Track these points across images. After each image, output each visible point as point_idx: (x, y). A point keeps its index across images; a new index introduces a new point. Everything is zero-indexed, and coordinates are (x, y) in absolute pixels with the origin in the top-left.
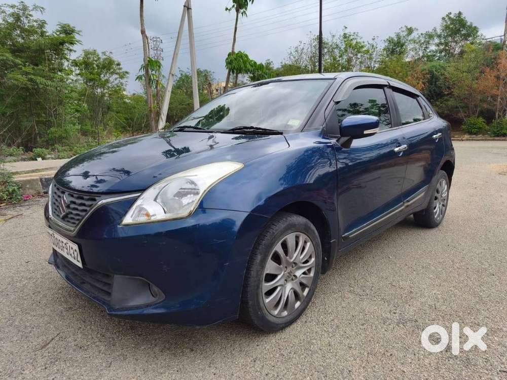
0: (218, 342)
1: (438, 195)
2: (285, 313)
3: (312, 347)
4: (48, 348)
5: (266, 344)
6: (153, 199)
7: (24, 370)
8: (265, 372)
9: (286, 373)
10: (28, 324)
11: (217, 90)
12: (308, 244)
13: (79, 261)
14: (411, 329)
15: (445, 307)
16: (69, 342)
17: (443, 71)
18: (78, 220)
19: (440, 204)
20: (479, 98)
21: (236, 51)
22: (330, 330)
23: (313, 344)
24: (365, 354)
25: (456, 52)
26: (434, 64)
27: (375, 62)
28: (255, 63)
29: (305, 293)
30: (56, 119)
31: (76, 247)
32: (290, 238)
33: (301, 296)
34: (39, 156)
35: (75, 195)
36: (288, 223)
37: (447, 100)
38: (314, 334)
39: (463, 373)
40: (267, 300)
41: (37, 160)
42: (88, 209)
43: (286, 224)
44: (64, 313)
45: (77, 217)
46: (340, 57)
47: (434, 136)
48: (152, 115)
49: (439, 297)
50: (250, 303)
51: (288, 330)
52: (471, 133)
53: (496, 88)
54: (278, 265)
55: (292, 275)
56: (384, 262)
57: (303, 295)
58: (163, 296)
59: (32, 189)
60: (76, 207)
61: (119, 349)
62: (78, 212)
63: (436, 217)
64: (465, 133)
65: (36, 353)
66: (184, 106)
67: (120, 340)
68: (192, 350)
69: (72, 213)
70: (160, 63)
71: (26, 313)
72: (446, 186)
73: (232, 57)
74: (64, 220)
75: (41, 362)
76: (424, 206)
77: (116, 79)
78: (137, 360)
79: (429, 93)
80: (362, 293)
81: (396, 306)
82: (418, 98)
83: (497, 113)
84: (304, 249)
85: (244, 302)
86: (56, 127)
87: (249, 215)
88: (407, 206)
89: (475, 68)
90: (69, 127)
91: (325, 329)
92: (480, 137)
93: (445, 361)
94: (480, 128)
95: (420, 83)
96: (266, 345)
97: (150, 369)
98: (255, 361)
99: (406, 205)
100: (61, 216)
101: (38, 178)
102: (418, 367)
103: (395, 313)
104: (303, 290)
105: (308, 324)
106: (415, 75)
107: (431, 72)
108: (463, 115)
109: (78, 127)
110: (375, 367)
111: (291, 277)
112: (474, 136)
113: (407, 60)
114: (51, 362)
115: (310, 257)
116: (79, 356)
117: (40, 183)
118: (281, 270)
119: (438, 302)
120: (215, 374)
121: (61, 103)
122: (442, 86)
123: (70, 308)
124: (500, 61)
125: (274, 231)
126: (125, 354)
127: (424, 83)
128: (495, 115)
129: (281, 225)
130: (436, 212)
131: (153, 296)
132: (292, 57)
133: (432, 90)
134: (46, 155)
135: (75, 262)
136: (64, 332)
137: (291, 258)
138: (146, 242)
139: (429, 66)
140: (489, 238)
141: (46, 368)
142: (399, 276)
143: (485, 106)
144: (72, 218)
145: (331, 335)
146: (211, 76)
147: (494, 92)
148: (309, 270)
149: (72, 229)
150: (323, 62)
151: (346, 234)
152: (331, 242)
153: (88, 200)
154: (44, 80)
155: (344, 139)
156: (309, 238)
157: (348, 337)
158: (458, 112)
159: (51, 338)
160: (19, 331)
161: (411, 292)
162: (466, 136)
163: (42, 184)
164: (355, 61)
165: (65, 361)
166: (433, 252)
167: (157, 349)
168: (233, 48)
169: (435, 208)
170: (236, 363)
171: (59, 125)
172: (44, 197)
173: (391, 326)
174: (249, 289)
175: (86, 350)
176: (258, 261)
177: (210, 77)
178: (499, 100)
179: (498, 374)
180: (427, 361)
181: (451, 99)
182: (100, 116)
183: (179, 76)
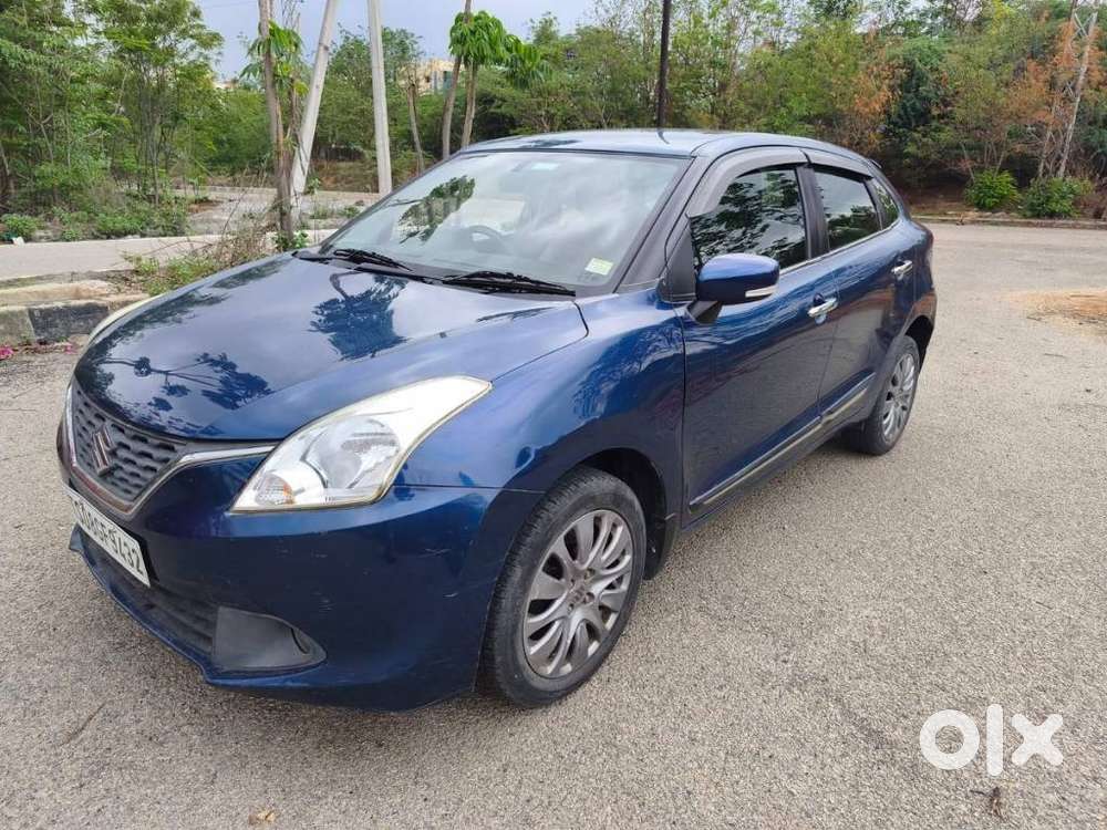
0: (432, 727)
1: (894, 390)
2: (568, 668)
3: (619, 737)
4: (82, 740)
5: (528, 731)
6: (299, 457)
7: (36, 791)
8: (525, 793)
9: (565, 798)
10: (34, 682)
11: (428, 79)
12: (620, 530)
13: (141, 573)
14: (815, 698)
15: (884, 647)
16: (124, 727)
17: (935, 60)
18: (137, 486)
19: (897, 405)
20: (1008, 128)
21: (475, 12)
22: (656, 699)
23: (621, 732)
24: (722, 755)
25: (967, 18)
26: (918, 42)
27: (789, 30)
28: (518, 41)
29: (610, 624)
30: (51, 138)
31: (134, 545)
32: (583, 524)
33: (600, 632)
34: (18, 233)
35: (127, 431)
36: (579, 495)
37: (937, 130)
38: (624, 710)
39: (904, 796)
40: (533, 650)
41: (12, 242)
42: (159, 467)
43: (575, 499)
44: (110, 657)
45: (137, 481)
46: (710, 18)
47: (896, 270)
48: (282, 162)
49: (875, 623)
50: (499, 659)
51: (571, 700)
52: (981, 207)
53: (1046, 107)
54: (556, 581)
55: (585, 593)
56: (774, 537)
57: (605, 630)
58: (321, 655)
59: (11, 334)
60: (132, 457)
61: (231, 742)
62: (135, 470)
63: (886, 433)
64: (970, 206)
65: (58, 751)
66: (351, 116)
67: (232, 722)
68: (381, 745)
69: (121, 468)
70: (298, 38)
71: (29, 656)
72: (913, 368)
73: (466, 27)
74: (105, 479)
75: (71, 770)
76: (865, 414)
77: (192, 48)
78: (268, 767)
79: (902, 112)
80: (724, 613)
81: (790, 646)
82: (868, 182)
83: (1042, 165)
84: (610, 538)
85: (487, 658)
86: (53, 164)
87: (500, 494)
88: (829, 422)
89: (1006, 59)
90: (84, 161)
91: (646, 697)
92: (1000, 216)
93: (872, 768)
94: (1002, 197)
95: (885, 87)
96: (528, 734)
97: (297, 788)
98: (505, 771)
99: (825, 419)
100: (99, 471)
101: (24, 308)
102: (819, 782)
103: (785, 662)
104: (605, 618)
105: (613, 685)
106: (875, 69)
107: (908, 63)
108: (969, 166)
109: (106, 162)
110: (737, 783)
111: (583, 597)
112: (988, 214)
113: (859, 30)
114: (92, 772)
115: (623, 553)
116: (148, 757)
117: (28, 321)
118: (562, 589)
119: (872, 635)
120: (426, 800)
121: (61, 101)
122: (930, 95)
123: (122, 645)
124: (1061, 44)
125: (551, 516)
126: (243, 753)
127: (892, 89)
128: (1037, 169)
129: (566, 501)
130: (887, 425)
131: (302, 650)
132: (601, 11)
133: (908, 105)
134: (32, 230)
135: (134, 571)
136: (112, 702)
137: (583, 563)
138: (286, 551)
139: (907, 48)
140: (987, 483)
141: (81, 786)
142: (801, 574)
143: (1018, 147)
144: (122, 479)
145: (657, 711)
146: (415, 46)
147: (1040, 116)
148: (620, 580)
149: (126, 503)
150: (671, 26)
151: (698, 499)
152: (667, 518)
153: (159, 447)
154: (18, 49)
155: (702, 306)
156: (621, 516)
157: (689, 717)
158: (959, 158)
159: (85, 716)
160: (17, 698)
161: (822, 612)
162: (973, 214)
163: (35, 323)
164: (743, 27)
165: (121, 769)
166: (873, 517)
167: (308, 743)
168: (468, 6)
169: (886, 416)
170: (469, 774)
171: (60, 159)
172: (39, 352)
173: (776, 692)
174: (496, 633)
175: (161, 744)
176: (516, 579)
177: (413, 50)
178: (1049, 134)
179: (967, 797)
180: (837, 769)
181: (948, 128)
182: (157, 133)
183: (340, 42)
